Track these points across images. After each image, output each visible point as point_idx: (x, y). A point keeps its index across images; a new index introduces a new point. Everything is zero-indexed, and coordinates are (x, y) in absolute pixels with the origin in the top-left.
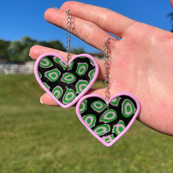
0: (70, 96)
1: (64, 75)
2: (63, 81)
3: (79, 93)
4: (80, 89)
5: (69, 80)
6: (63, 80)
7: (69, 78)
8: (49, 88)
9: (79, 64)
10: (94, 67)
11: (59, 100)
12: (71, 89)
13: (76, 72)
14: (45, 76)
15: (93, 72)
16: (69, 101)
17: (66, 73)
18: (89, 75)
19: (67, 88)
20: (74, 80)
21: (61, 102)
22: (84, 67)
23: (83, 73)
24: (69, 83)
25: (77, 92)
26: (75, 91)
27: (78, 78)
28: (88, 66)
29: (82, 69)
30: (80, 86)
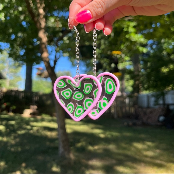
0: (79, 111)
1: (74, 93)
2: (74, 99)
3: (86, 109)
4: (87, 106)
5: (78, 98)
6: (74, 97)
7: (78, 96)
8: (65, 104)
9: (85, 84)
10: (97, 87)
11: (72, 114)
12: (80, 106)
13: (84, 91)
14: (62, 94)
15: (96, 91)
16: (79, 115)
17: (76, 92)
18: (93, 93)
19: (77, 105)
20: (82, 97)
21: (73, 115)
22: (89, 87)
23: (89, 92)
24: (78, 100)
25: (85, 108)
26: (83, 107)
27: (85, 96)
28: (92, 85)
29: (88, 88)
30: (87, 103)
